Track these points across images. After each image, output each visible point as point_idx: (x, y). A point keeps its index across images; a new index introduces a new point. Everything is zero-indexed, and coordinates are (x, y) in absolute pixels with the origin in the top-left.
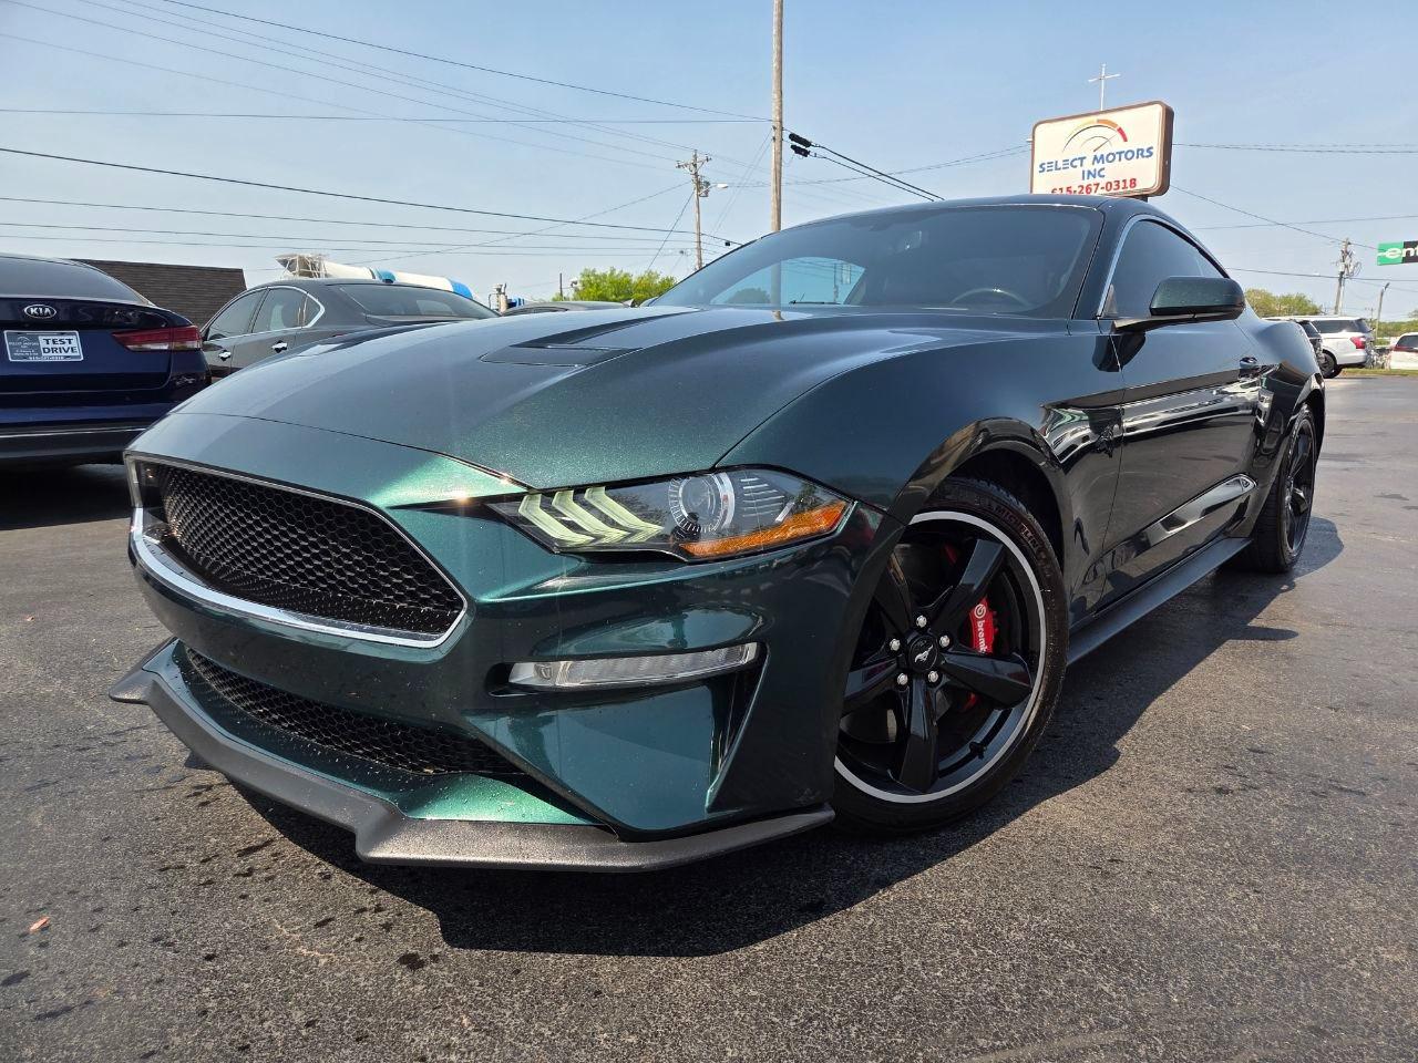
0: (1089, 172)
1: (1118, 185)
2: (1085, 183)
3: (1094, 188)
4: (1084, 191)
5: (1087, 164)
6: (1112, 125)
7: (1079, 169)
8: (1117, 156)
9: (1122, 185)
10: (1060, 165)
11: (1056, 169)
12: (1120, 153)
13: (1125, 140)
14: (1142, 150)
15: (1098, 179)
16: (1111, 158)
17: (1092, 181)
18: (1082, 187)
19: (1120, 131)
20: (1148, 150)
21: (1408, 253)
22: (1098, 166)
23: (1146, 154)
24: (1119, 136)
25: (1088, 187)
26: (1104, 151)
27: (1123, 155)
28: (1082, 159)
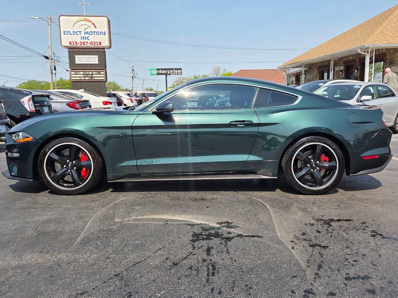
0: (83, 37)
1: (95, 43)
2: (82, 41)
3: (86, 43)
4: (82, 44)
5: (83, 34)
6: (90, 21)
7: (79, 36)
8: (93, 33)
9: (96, 43)
10: (72, 33)
11: (70, 34)
12: (94, 32)
13: (96, 28)
14: (102, 32)
15: (87, 40)
16: (91, 33)
17: (85, 40)
18: (81, 42)
19: (93, 24)
20: (104, 32)
21: (158, 72)
22: (87, 36)
23: (103, 34)
24: (93, 26)
25: (84, 43)
26: (88, 30)
27: (95, 33)
28: (80, 32)
